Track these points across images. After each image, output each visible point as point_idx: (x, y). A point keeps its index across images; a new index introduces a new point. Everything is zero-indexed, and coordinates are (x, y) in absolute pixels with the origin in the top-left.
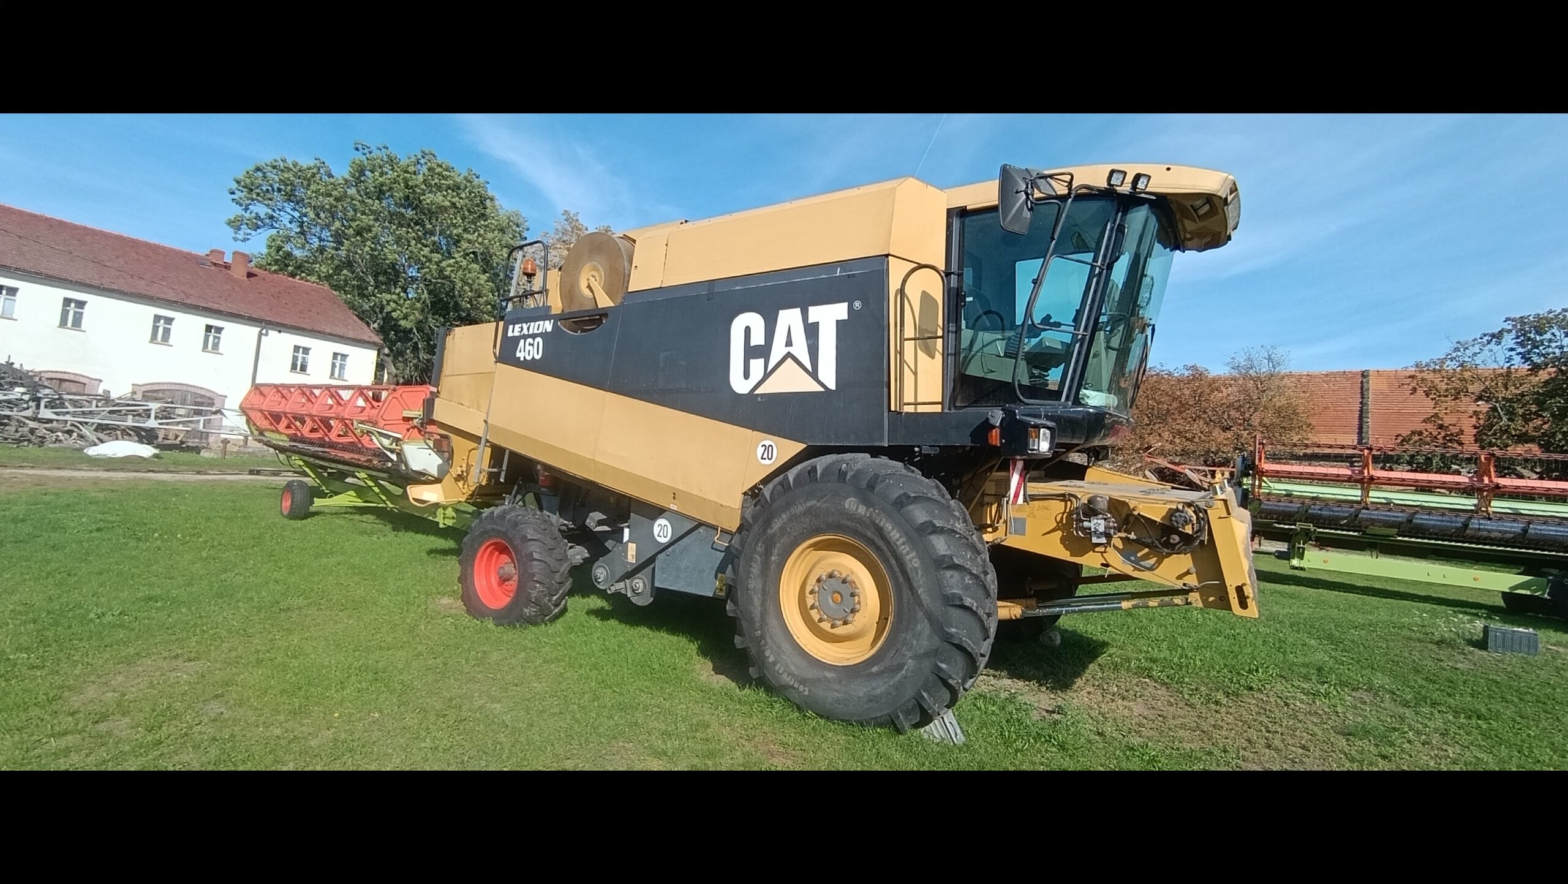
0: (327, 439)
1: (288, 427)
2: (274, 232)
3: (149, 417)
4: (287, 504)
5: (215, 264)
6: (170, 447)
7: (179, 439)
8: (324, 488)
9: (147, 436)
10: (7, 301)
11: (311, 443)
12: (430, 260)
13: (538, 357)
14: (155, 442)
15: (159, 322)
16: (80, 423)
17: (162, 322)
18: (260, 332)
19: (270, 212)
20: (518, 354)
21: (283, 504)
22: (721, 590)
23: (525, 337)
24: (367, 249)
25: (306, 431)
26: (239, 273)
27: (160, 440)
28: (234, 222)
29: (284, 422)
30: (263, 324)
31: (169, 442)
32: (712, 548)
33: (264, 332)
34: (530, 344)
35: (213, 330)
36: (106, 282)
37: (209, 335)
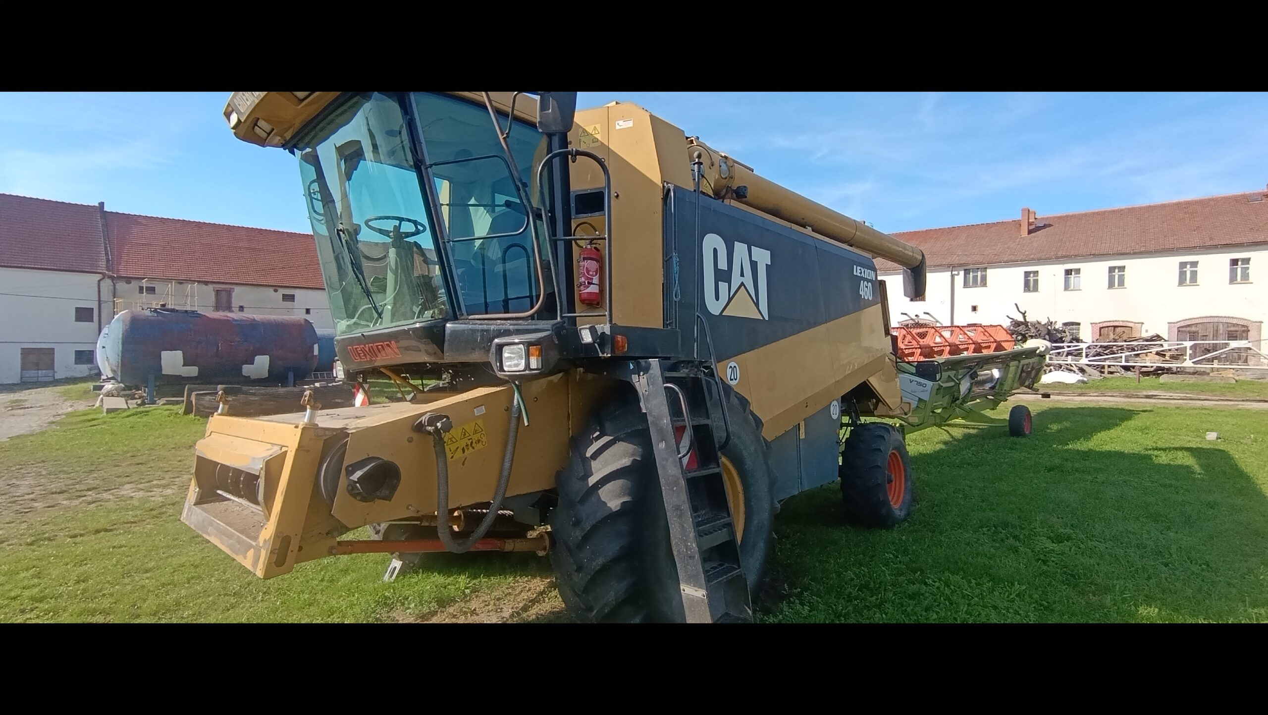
10: (1075, 279)
15: (1185, 268)
17: (1188, 266)
35: (1239, 262)
37: (1237, 268)
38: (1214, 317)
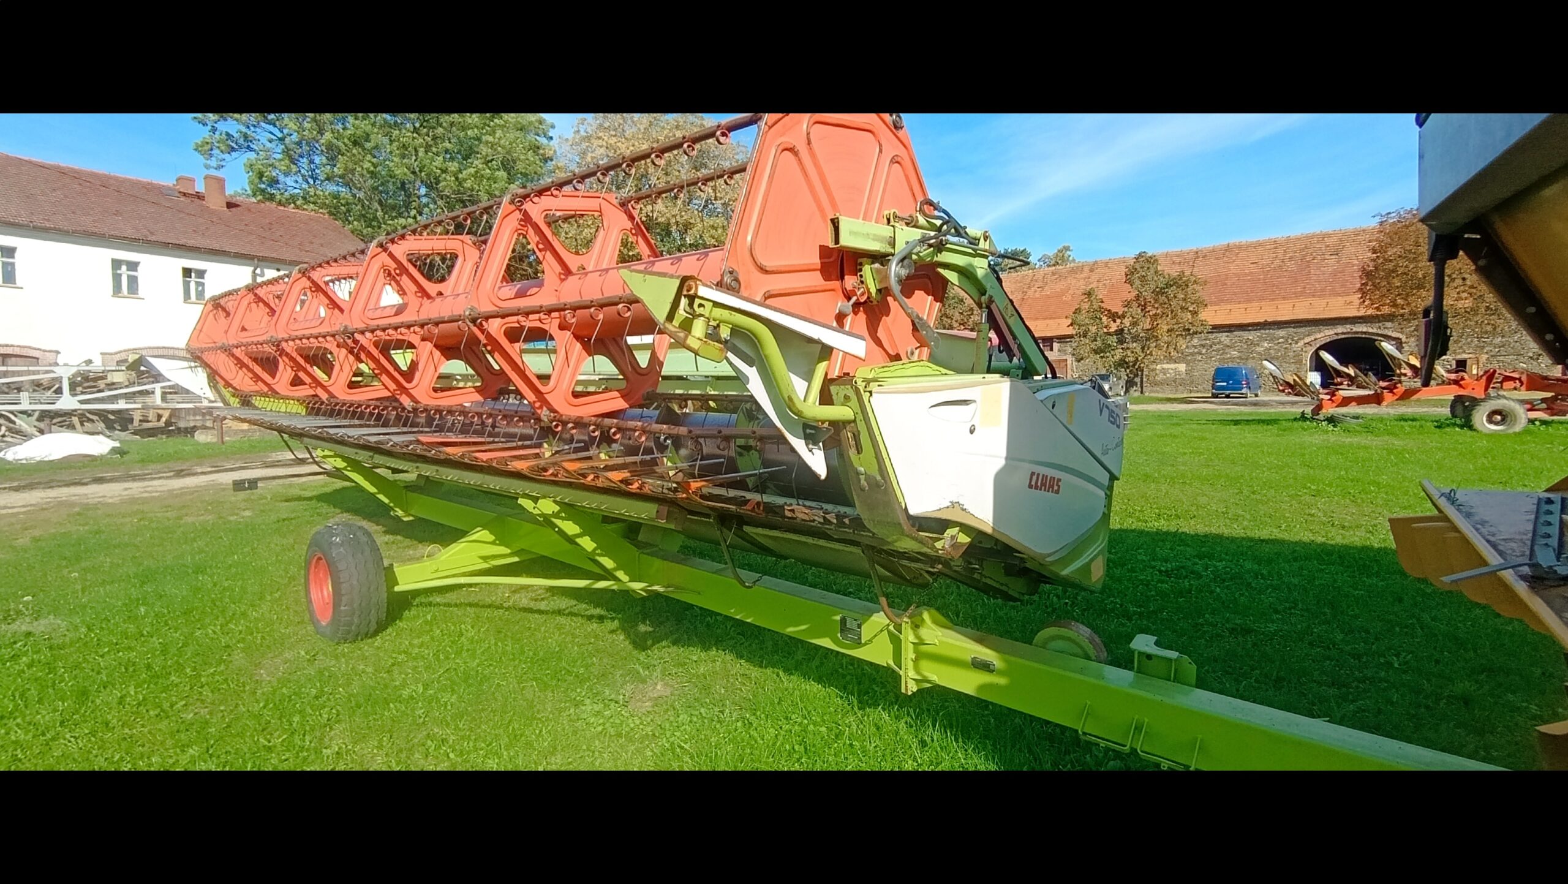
0: (406, 402)
1: (296, 382)
2: (252, 156)
3: (59, 391)
4: (322, 593)
5: (185, 194)
6: (152, 432)
7: (164, 419)
8: (400, 513)
9: (115, 422)
11: (354, 412)
12: (444, 171)
14: (130, 427)
15: (120, 269)
16: (12, 412)
17: (124, 268)
18: (254, 272)
19: (244, 129)
21: (314, 595)
24: (367, 165)
25: (337, 384)
26: (215, 203)
27: (136, 423)
28: (202, 146)
29: (285, 373)
30: (256, 261)
31: (150, 425)
33: (258, 271)
35: (193, 275)
36: (38, 221)
37: (190, 282)
38: (168, 348)
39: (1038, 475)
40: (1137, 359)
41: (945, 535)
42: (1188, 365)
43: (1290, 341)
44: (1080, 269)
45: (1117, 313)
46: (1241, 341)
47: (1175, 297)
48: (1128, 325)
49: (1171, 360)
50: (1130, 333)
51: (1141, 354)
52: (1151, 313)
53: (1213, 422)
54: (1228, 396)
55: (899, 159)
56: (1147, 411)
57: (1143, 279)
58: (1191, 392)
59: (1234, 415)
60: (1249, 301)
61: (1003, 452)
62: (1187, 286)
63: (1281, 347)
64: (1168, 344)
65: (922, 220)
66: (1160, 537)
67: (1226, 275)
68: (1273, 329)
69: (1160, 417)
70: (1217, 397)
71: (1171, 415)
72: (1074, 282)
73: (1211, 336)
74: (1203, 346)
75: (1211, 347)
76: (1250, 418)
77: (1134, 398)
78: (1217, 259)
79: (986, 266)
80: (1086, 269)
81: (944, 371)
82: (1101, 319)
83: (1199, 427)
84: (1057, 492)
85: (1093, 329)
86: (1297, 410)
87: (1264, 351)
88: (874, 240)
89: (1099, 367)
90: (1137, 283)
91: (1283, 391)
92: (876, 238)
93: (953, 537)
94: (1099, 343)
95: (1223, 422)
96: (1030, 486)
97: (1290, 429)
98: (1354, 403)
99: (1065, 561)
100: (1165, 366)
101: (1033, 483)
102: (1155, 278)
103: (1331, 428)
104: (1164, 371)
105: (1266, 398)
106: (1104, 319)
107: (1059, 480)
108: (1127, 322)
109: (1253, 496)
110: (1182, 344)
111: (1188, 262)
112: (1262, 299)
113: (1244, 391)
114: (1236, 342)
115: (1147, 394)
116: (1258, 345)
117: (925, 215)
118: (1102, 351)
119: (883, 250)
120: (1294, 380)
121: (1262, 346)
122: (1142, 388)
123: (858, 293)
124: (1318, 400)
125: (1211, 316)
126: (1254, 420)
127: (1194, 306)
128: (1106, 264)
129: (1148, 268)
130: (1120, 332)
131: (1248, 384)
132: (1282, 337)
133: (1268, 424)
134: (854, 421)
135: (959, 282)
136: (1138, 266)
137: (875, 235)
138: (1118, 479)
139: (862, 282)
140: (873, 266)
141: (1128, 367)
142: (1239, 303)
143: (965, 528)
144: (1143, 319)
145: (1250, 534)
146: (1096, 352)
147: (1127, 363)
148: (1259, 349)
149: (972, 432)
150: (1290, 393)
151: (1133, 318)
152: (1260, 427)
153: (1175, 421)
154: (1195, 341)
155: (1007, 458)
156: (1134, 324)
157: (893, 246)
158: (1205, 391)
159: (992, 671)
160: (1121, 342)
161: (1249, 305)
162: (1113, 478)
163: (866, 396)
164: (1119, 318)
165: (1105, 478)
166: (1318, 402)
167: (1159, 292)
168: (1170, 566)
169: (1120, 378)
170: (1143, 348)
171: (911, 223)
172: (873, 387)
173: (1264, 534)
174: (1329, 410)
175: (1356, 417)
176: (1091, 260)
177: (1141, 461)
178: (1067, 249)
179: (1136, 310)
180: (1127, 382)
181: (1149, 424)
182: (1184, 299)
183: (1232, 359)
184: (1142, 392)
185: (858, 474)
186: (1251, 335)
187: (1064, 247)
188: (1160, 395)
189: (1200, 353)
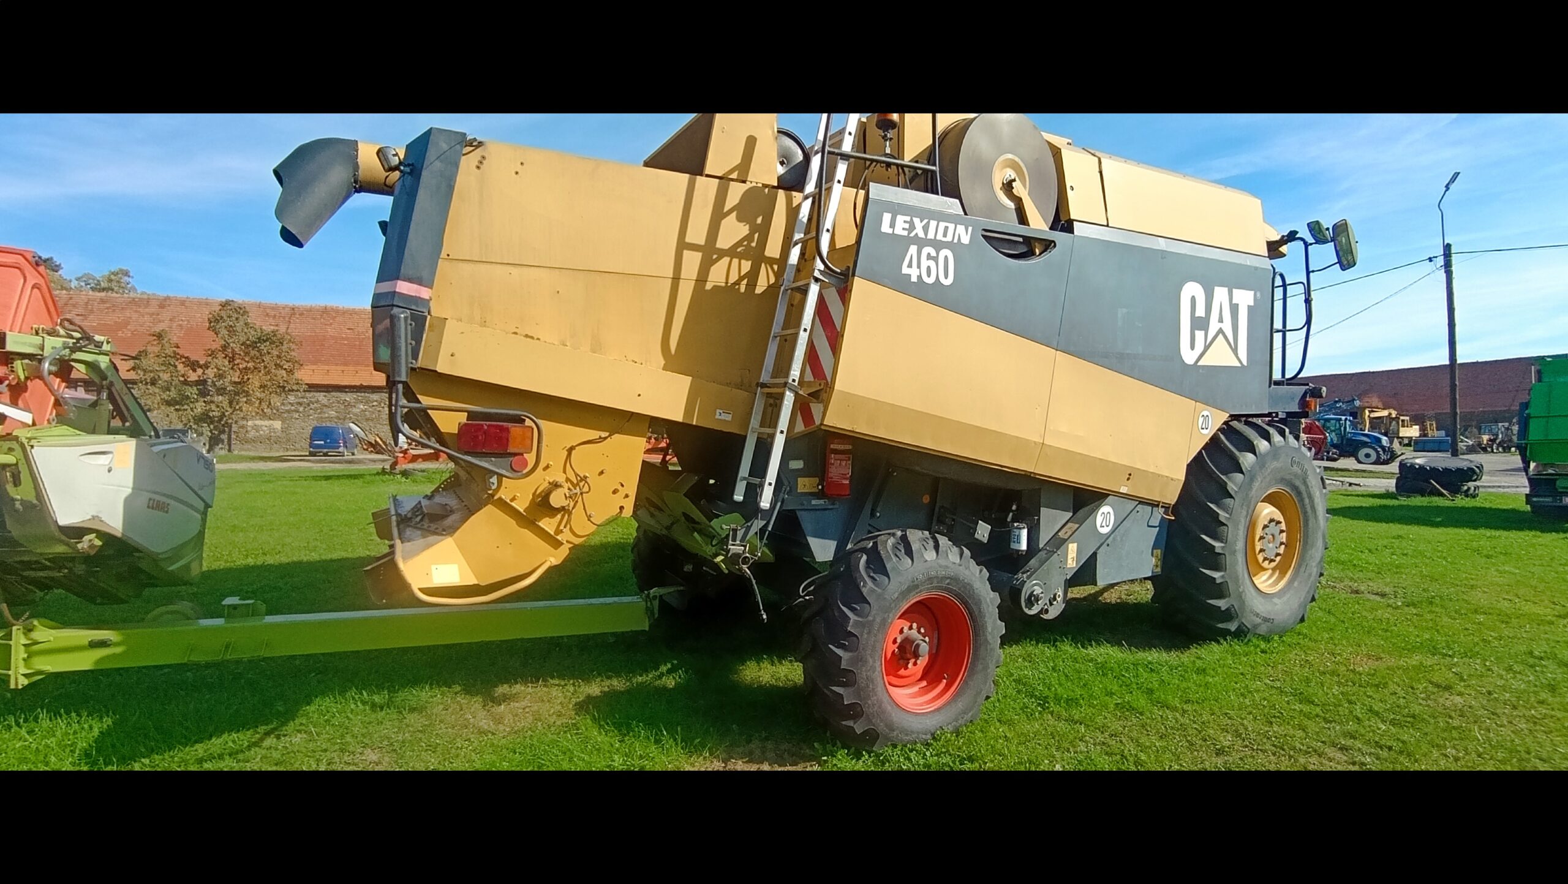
13: (948, 282)
20: (905, 270)
22: (1157, 566)
23: (921, 243)
32: (1149, 526)
34: (929, 257)
39: (154, 500)
40: (224, 413)
41: (84, 539)
42: (283, 422)
43: (383, 405)
44: (146, 302)
45: (198, 362)
46: (338, 402)
47: (269, 353)
48: (212, 376)
49: (264, 416)
50: (215, 385)
51: (229, 409)
52: (241, 366)
53: (306, 478)
54: (326, 455)
55: (38, 286)
56: (236, 470)
57: (231, 330)
58: (287, 450)
59: (326, 471)
60: (346, 364)
61: (131, 485)
62: (282, 343)
63: (375, 409)
64: (261, 401)
65: (62, 332)
66: (248, 569)
67: (324, 336)
68: (368, 393)
69: (250, 474)
70: (315, 456)
71: (262, 474)
72: (135, 316)
73: (307, 394)
74: (300, 404)
75: (309, 405)
76: (341, 474)
77: (220, 457)
78: (314, 319)
79: (108, 361)
80: (154, 303)
81: (78, 432)
82: (176, 367)
83: (292, 483)
84: (167, 512)
85: (165, 377)
86: (379, 466)
87: (360, 412)
88: (29, 346)
89: (174, 421)
90: (224, 332)
91: (367, 450)
92: (31, 345)
93: (90, 541)
94: (173, 393)
95: (316, 478)
96: (148, 507)
97: (373, 482)
98: (420, 460)
99: (172, 560)
100: (258, 422)
101: (151, 505)
102: (246, 330)
103: (404, 479)
104: (256, 428)
105: (361, 457)
106: (180, 367)
107: (168, 504)
108: (211, 373)
109: (331, 533)
110: (276, 400)
111: (284, 317)
112: (357, 364)
113: (341, 449)
114: (333, 402)
115: (236, 452)
116: (355, 406)
117: (64, 328)
118: (177, 403)
119: (35, 353)
120: (375, 441)
121: (358, 408)
122: (230, 445)
123: (10, 378)
124: (394, 457)
125: (307, 375)
126: (344, 475)
127: (290, 364)
128: (183, 303)
129: (237, 319)
130: (201, 382)
131: (345, 443)
132: (376, 401)
133: (355, 479)
134: (16, 464)
135: (87, 371)
136: (223, 313)
137: (31, 343)
138: (211, 507)
139: (13, 371)
140: (23, 361)
141: (212, 423)
142: (337, 365)
143: (100, 534)
144: (231, 371)
145: (323, 557)
146: (169, 403)
147: (210, 417)
148: (355, 410)
149: (109, 471)
150: (372, 451)
151: (219, 369)
152: (346, 481)
153: (267, 478)
154: (292, 398)
155: (133, 489)
156: (221, 376)
157: (43, 350)
158: (303, 449)
159: (109, 646)
160: (203, 393)
161: (345, 368)
162: (208, 506)
163: (28, 448)
164: (201, 367)
165: (201, 506)
166: (395, 460)
167: (251, 346)
168: (255, 587)
169: (202, 434)
170: (231, 403)
171: (52, 333)
172: (33, 442)
173: (335, 555)
174: (403, 466)
175: (423, 471)
176: (162, 293)
177: (229, 515)
178: (126, 274)
179: (222, 362)
180: (211, 438)
181: (238, 482)
182: (279, 357)
183: (330, 419)
184: (229, 450)
185: (13, 500)
186: (349, 397)
187: (121, 270)
188: (252, 454)
189: (297, 411)
